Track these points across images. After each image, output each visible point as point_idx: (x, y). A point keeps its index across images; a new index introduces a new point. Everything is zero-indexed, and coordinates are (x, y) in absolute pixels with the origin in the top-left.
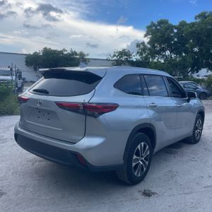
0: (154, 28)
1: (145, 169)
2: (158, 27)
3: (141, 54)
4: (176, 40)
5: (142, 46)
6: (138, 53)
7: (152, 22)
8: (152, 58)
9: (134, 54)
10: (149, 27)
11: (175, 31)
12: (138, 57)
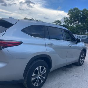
0: (72, 11)
1: (42, 81)
2: (74, 11)
3: (66, 22)
4: (81, 17)
5: (66, 19)
6: (64, 22)
7: (71, 9)
8: (70, 24)
9: (62, 22)
10: (69, 11)
11: (81, 13)
12: (64, 24)
